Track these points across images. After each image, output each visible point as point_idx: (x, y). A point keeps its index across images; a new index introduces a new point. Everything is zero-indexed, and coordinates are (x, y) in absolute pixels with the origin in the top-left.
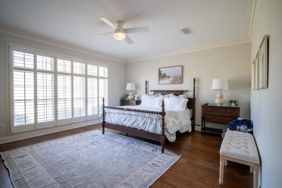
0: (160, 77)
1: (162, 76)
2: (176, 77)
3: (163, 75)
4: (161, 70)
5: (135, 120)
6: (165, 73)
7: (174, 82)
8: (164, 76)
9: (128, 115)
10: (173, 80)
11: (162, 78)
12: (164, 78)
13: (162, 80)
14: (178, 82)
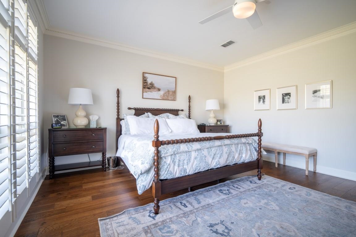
0: (145, 87)
1: (147, 86)
2: (168, 91)
3: (150, 84)
4: (146, 75)
5: (228, 152)
6: (153, 82)
7: (165, 98)
8: (151, 87)
9: (216, 148)
10: (164, 95)
11: (149, 88)
12: (152, 90)
13: (149, 92)
14: (171, 98)
